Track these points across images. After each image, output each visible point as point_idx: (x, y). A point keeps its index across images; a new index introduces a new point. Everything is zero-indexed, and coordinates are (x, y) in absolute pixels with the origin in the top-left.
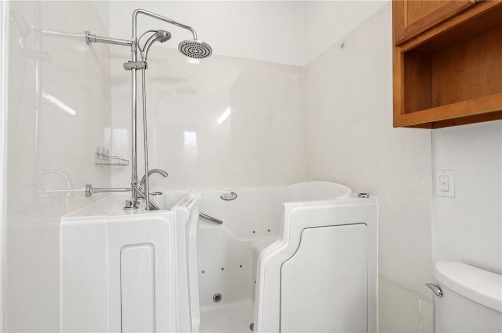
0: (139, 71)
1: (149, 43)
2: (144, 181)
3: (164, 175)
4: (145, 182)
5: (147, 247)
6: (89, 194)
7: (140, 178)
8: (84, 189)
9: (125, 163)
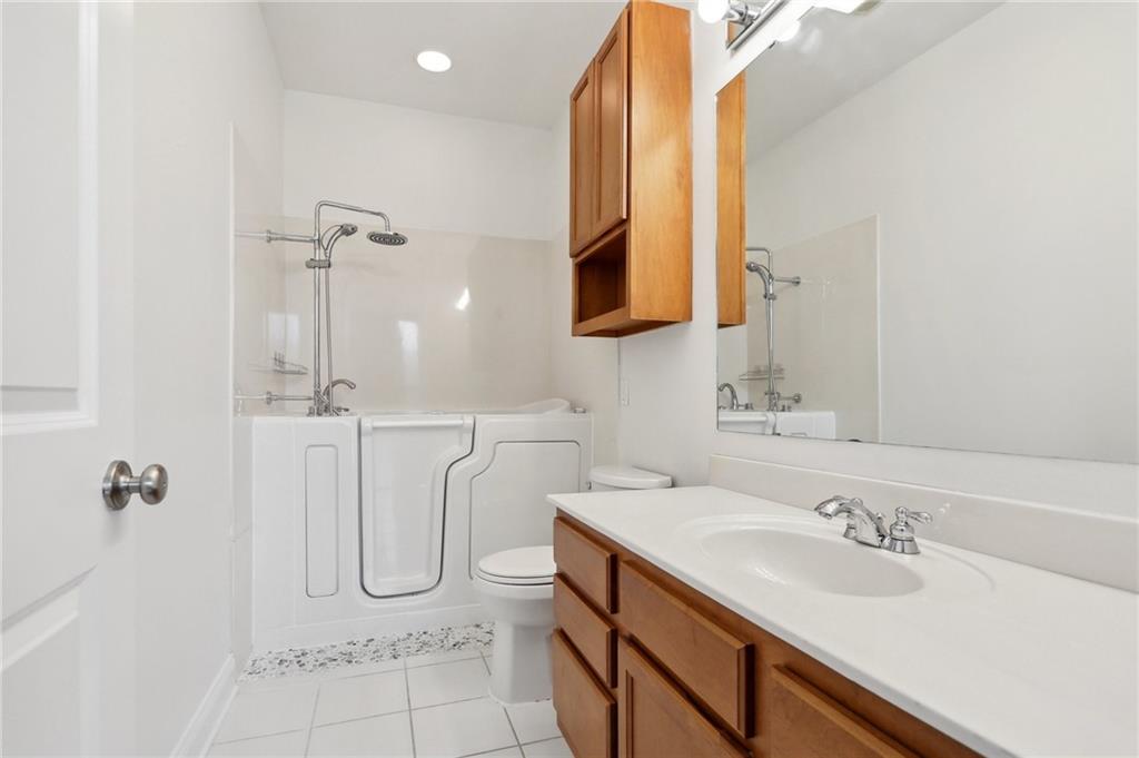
0: (323, 270)
1: (333, 239)
2: (327, 392)
3: (352, 386)
4: (328, 394)
5: (330, 449)
6: (269, 401)
7: (323, 388)
8: (265, 397)
9: (304, 371)
